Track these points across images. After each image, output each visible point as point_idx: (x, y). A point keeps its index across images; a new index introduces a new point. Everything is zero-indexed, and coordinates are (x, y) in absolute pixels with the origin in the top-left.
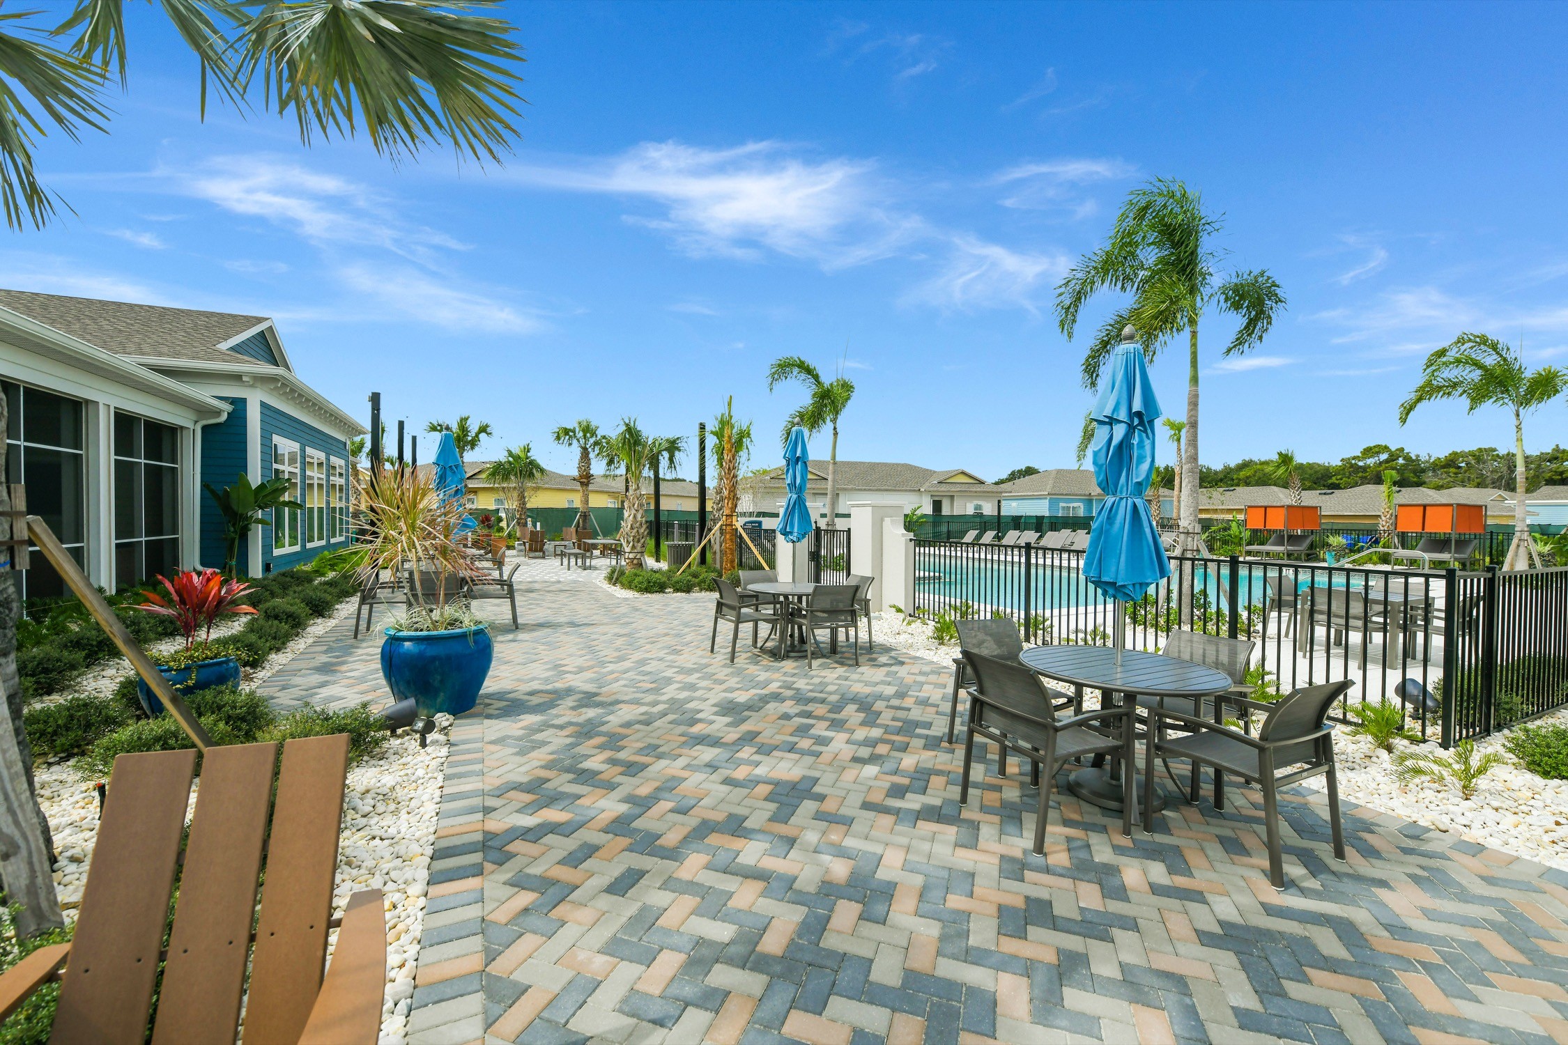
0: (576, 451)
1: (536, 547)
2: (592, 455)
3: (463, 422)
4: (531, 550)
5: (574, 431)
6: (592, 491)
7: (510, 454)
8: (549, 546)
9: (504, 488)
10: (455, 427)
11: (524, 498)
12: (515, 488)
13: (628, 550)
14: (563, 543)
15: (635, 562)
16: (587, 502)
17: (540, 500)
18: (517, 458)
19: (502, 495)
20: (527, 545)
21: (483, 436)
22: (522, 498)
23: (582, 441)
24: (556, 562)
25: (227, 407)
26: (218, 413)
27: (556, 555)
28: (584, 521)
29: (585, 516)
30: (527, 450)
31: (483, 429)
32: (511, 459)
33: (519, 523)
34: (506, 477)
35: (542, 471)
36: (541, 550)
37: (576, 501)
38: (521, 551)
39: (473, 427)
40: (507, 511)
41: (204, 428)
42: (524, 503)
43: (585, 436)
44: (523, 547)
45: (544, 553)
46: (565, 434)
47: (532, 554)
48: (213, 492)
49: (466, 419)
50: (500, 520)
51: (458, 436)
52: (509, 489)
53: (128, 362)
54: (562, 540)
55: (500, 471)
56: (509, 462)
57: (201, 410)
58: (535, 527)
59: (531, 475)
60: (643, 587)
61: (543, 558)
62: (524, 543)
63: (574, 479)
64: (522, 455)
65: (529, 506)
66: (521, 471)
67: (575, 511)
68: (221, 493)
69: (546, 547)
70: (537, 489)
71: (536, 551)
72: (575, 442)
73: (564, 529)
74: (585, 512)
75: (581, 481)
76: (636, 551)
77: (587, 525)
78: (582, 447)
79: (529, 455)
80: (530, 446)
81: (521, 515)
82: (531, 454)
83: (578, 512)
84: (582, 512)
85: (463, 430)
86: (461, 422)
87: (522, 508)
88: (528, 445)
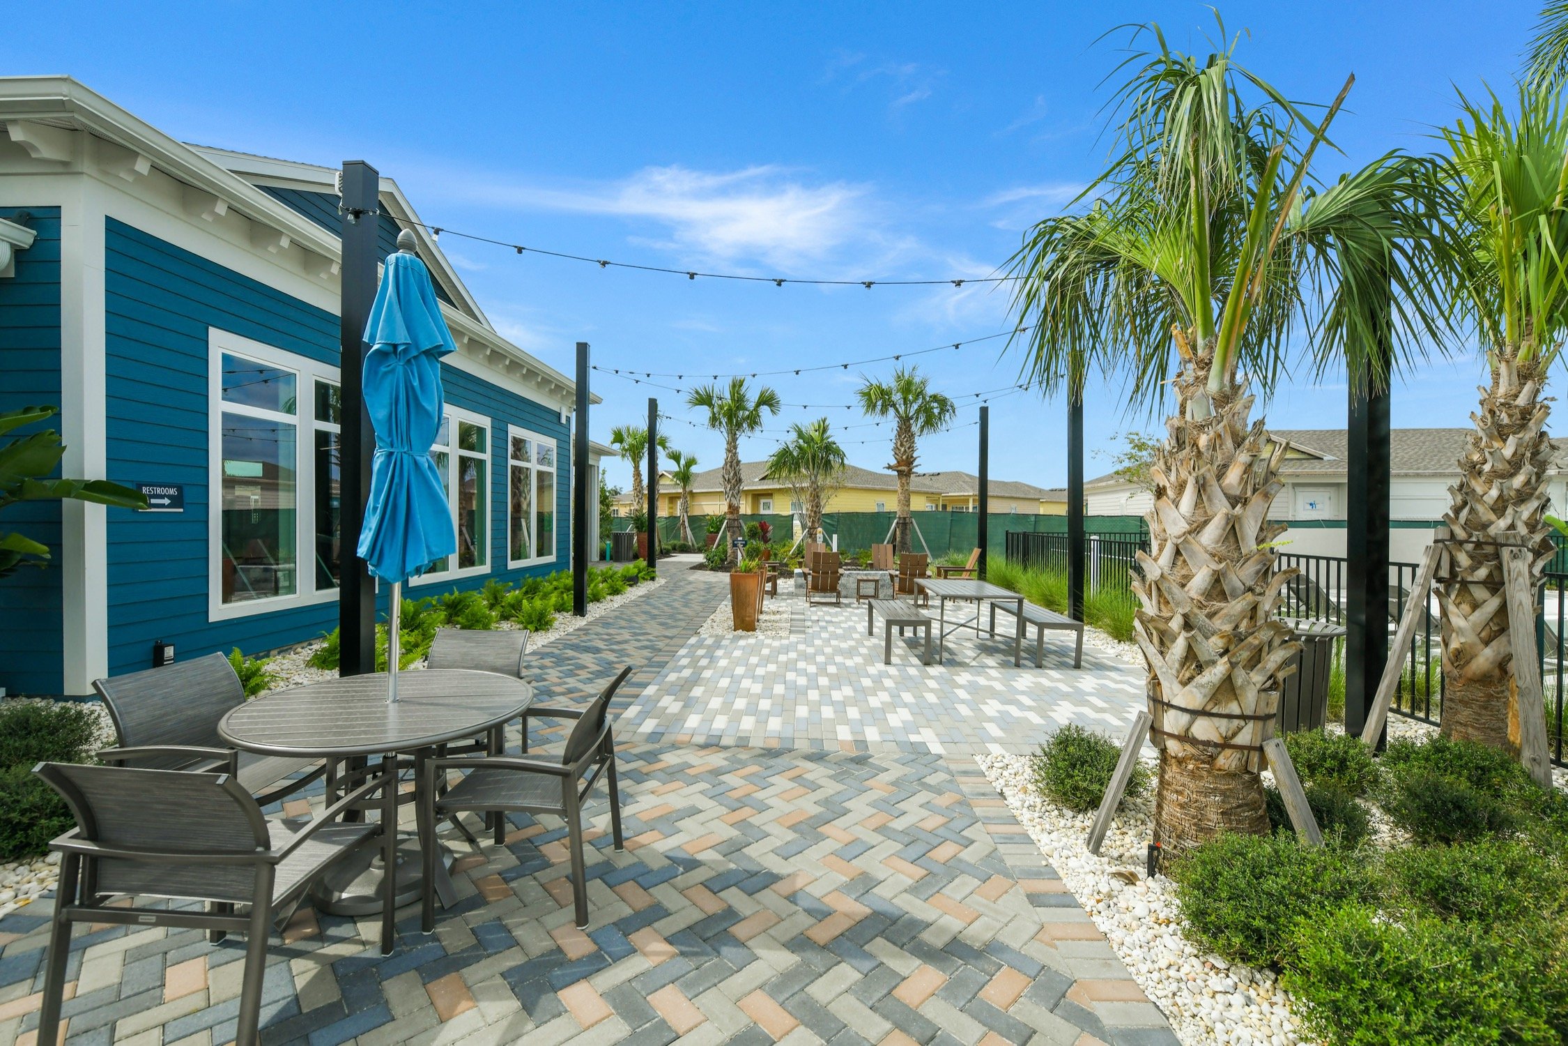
0: (890, 423)
1: (827, 584)
2: (915, 428)
3: (737, 385)
4: (816, 590)
5: (891, 392)
7: (800, 434)
8: (849, 577)
9: (792, 488)
10: (726, 396)
11: (820, 498)
12: (807, 486)
14: (873, 573)
16: (907, 502)
17: (839, 503)
18: (809, 440)
20: (811, 578)
21: (765, 412)
22: (817, 499)
23: (902, 409)
27: (860, 597)
28: (903, 533)
29: (904, 524)
30: (823, 428)
31: (768, 400)
32: (801, 441)
33: (809, 535)
34: (795, 471)
35: (842, 458)
37: (891, 504)
39: (752, 397)
42: (818, 506)
43: (905, 399)
46: (877, 399)
47: (819, 598)
49: (741, 383)
51: (730, 409)
54: (871, 566)
55: (788, 462)
56: (800, 448)
59: (828, 466)
61: (838, 603)
63: (889, 469)
64: (816, 435)
65: (823, 510)
66: (814, 460)
67: (889, 516)
69: (842, 584)
70: (836, 486)
71: (827, 591)
72: (891, 411)
73: (873, 548)
74: (905, 518)
75: (900, 468)
76: (1234, 708)
77: (908, 538)
78: (901, 417)
79: (825, 436)
80: (827, 423)
81: (813, 522)
82: (828, 433)
83: (895, 518)
84: (900, 518)
85: (739, 401)
86: (734, 386)
87: (815, 512)
88: (824, 421)
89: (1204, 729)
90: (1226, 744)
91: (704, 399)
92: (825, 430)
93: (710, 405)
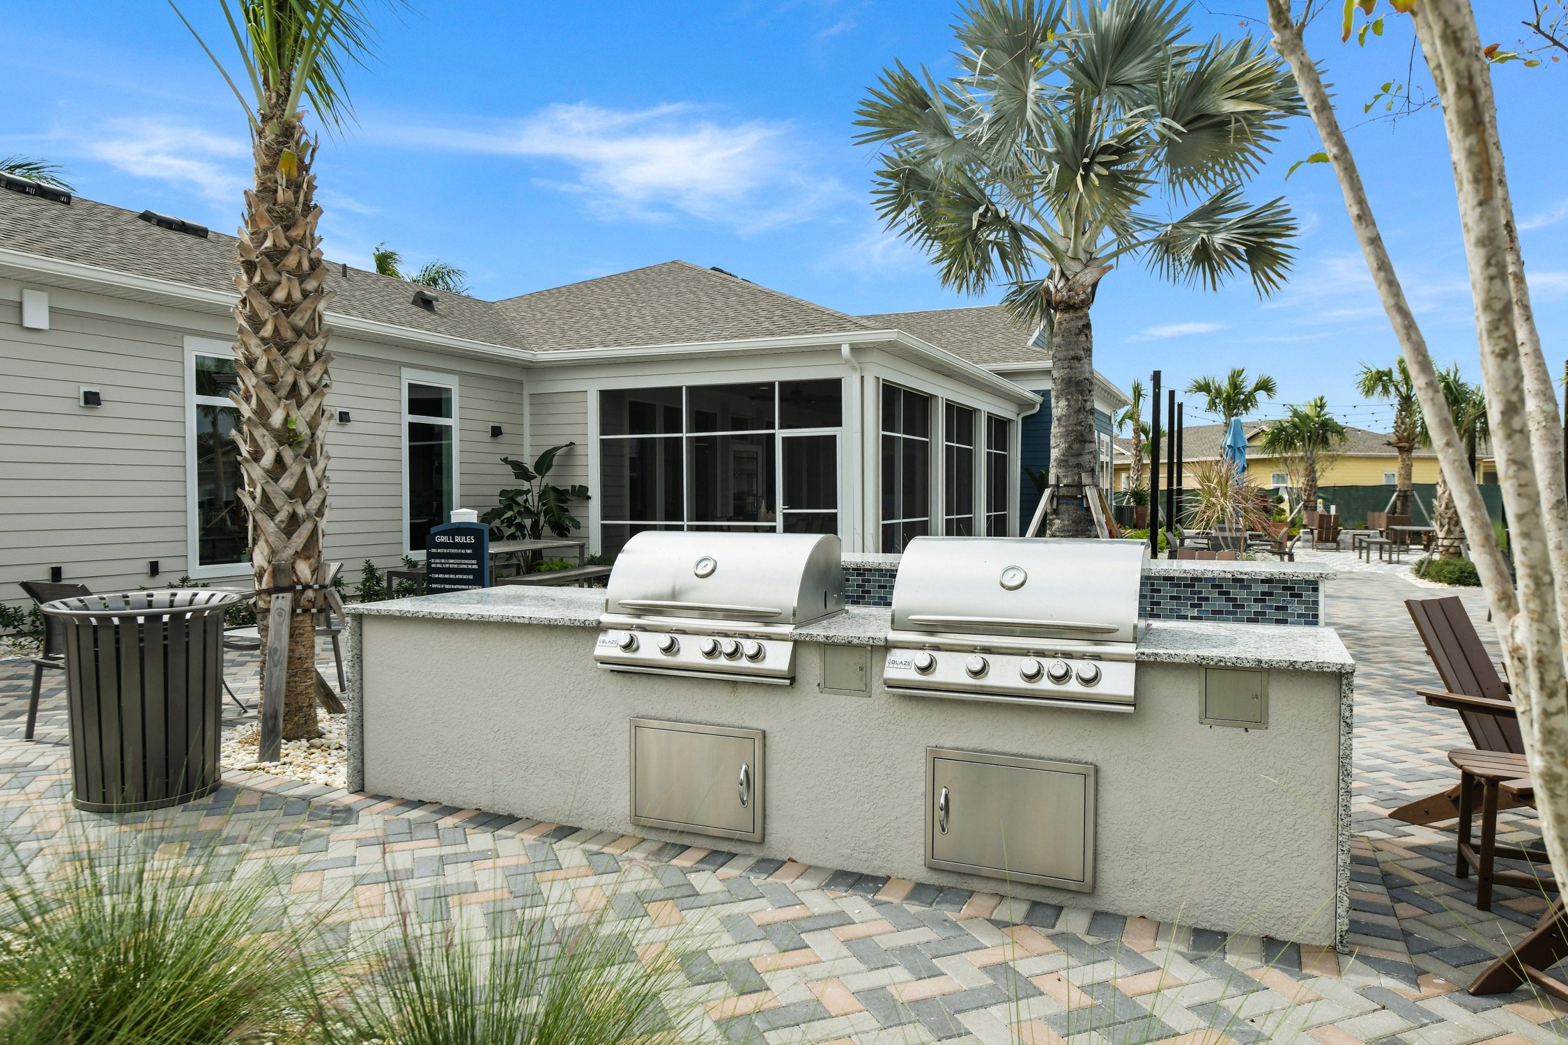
0: (1391, 402)
1: (1327, 536)
3: (1235, 375)
4: (1320, 539)
5: (1389, 374)
6: (1419, 459)
7: (1296, 414)
8: (1346, 535)
9: (1286, 459)
10: (1225, 385)
11: (1314, 472)
12: (1302, 458)
13: (1441, 534)
14: (1366, 532)
15: (1452, 550)
16: (1408, 475)
17: (1335, 475)
18: (1305, 418)
19: (1282, 469)
20: (1316, 532)
21: (1261, 395)
22: (1311, 474)
23: (1402, 388)
24: (1354, 555)
25: (1039, 399)
26: (1033, 405)
27: (1353, 546)
28: (1404, 504)
29: (1405, 497)
30: (1321, 405)
31: (1265, 386)
32: (1296, 420)
33: (1306, 507)
34: (1289, 445)
35: (1340, 431)
36: (1334, 540)
37: (1396, 475)
38: (1307, 541)
39: (1249, 384)
40: (1290, 491)
41: (1024, 419)
42: (1314, 480)
43: (1406, 381)
44: (1310, 537)
45: (1338, 544)
46: (1377, 380)
47: (1321, 545)
48: (1031, 475)
49: (1240, 373)
50: (1281, 500)
51: (1228, 396)
52: (1293, 459)
53: (984, 370)
54: (1366, 528)
55: (1281, 437)
56: (1295, 426)
57: (1023, 404)
58: (1329, 511)
59: (1325, 442)
60: (1455, 576)
61: (1337, 549)
62: (1312, 530)
63: (1389, 444)
64: (1312, 413)
65: (1320, 483)
66: (1309, 438)
67: (1390, 489)
68: (1037, 476)
69: (1340, 537)
70: (1334, 458)
71: (1327, 541)
72: (1392, 391)
73: (1370, 514)
74: (1405, 491)
75: (1400, 445)
76: (1452, 536)
77: (1410, 509)
78: (1402, 397)
79: (1322, 413)
80: (1324, 401)
81: (1309, 495)
82: (1326, 410)
83: (1394, 491)
84: (1400, 491)
85: (1235, 386)
86: (1233, 376)
87: (1311, 486)
88: (1321, 399)
89: (1446, 543)
90: (1451, 546)
91: (1204, 388)
92: (1322, 407)
93: (1209, 392)
